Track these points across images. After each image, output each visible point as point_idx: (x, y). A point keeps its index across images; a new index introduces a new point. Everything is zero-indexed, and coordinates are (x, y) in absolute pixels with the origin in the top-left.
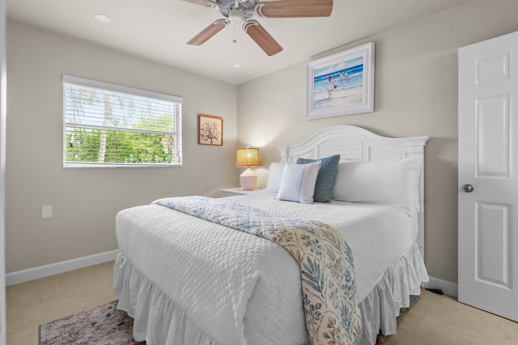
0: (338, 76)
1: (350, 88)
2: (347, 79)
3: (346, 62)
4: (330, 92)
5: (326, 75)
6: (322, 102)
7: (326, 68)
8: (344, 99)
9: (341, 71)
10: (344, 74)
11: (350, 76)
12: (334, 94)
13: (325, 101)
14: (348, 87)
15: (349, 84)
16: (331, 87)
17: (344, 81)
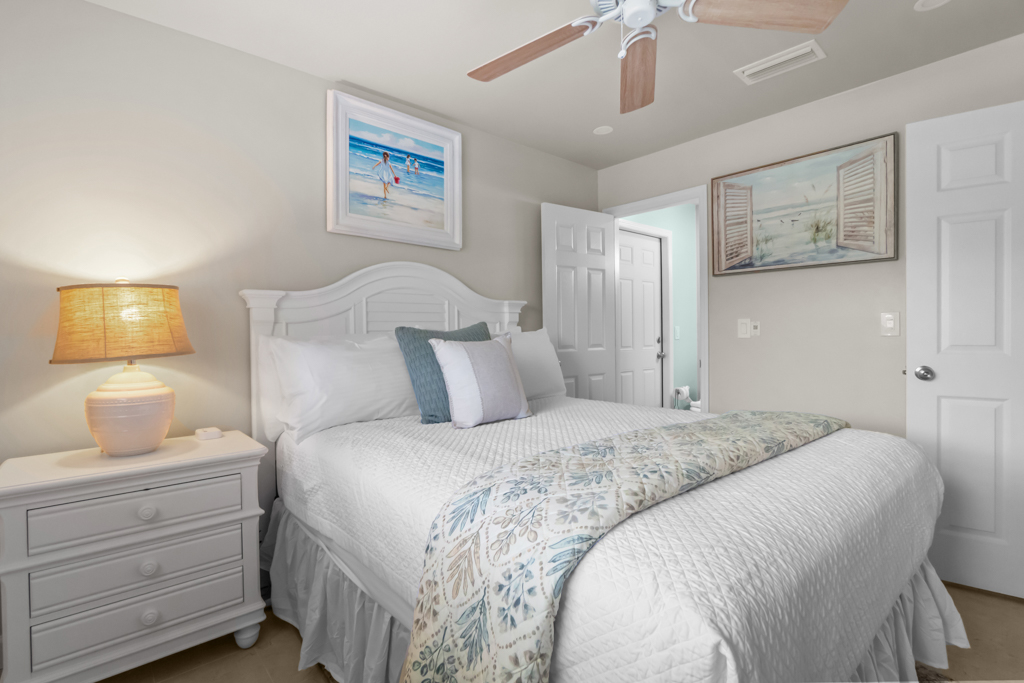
0: (403, 160)
1: (424, 195)
2: (418, 175)
3: (417, 141)
4: (386, 185)
5: (377, 145)
6: (368, 201)
7: (379, 131)
8: (414, 211)
9: (409, 155)
10: (412, 163)
11: (424, 173)
12: (394, 194)
13: (376, 202)
14: (421, 192)
15: (421, 186)
16: (388, 177)
17: (413, 176)
